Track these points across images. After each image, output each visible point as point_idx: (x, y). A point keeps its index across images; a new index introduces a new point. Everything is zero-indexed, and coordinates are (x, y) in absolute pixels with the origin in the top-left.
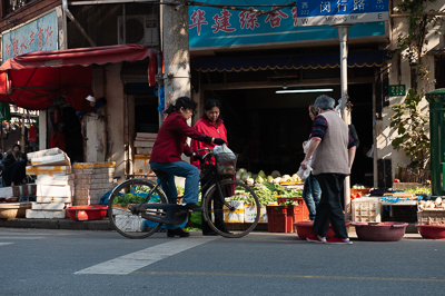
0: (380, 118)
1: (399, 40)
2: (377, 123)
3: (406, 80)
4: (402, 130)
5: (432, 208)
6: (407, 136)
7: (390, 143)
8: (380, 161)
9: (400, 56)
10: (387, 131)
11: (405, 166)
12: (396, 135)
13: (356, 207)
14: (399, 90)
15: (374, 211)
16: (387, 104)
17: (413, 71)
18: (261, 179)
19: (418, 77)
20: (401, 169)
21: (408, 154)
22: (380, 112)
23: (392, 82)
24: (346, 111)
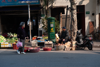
0: (40, 22)
1: (43, 5)
2: (39, 23)
3: (45, 13)
4: (44, 24)
5: (47, 43)
6: (45, 26)
7: (42, 27)
8: (40, 31)
9: (43, 8)
10: (41, 24)
11: (45, 32)
12: (43, 25)
13: (32, 43)
14: (43, 15)
15: (36, 44)
16: (41, 18)
17: (46, 11)
18: (15, 35)
19: (47, 13)
20: (44, 33)
21: (45, 29)
22: (39, 20)
23: (42, 14)
24: (30, 22)
